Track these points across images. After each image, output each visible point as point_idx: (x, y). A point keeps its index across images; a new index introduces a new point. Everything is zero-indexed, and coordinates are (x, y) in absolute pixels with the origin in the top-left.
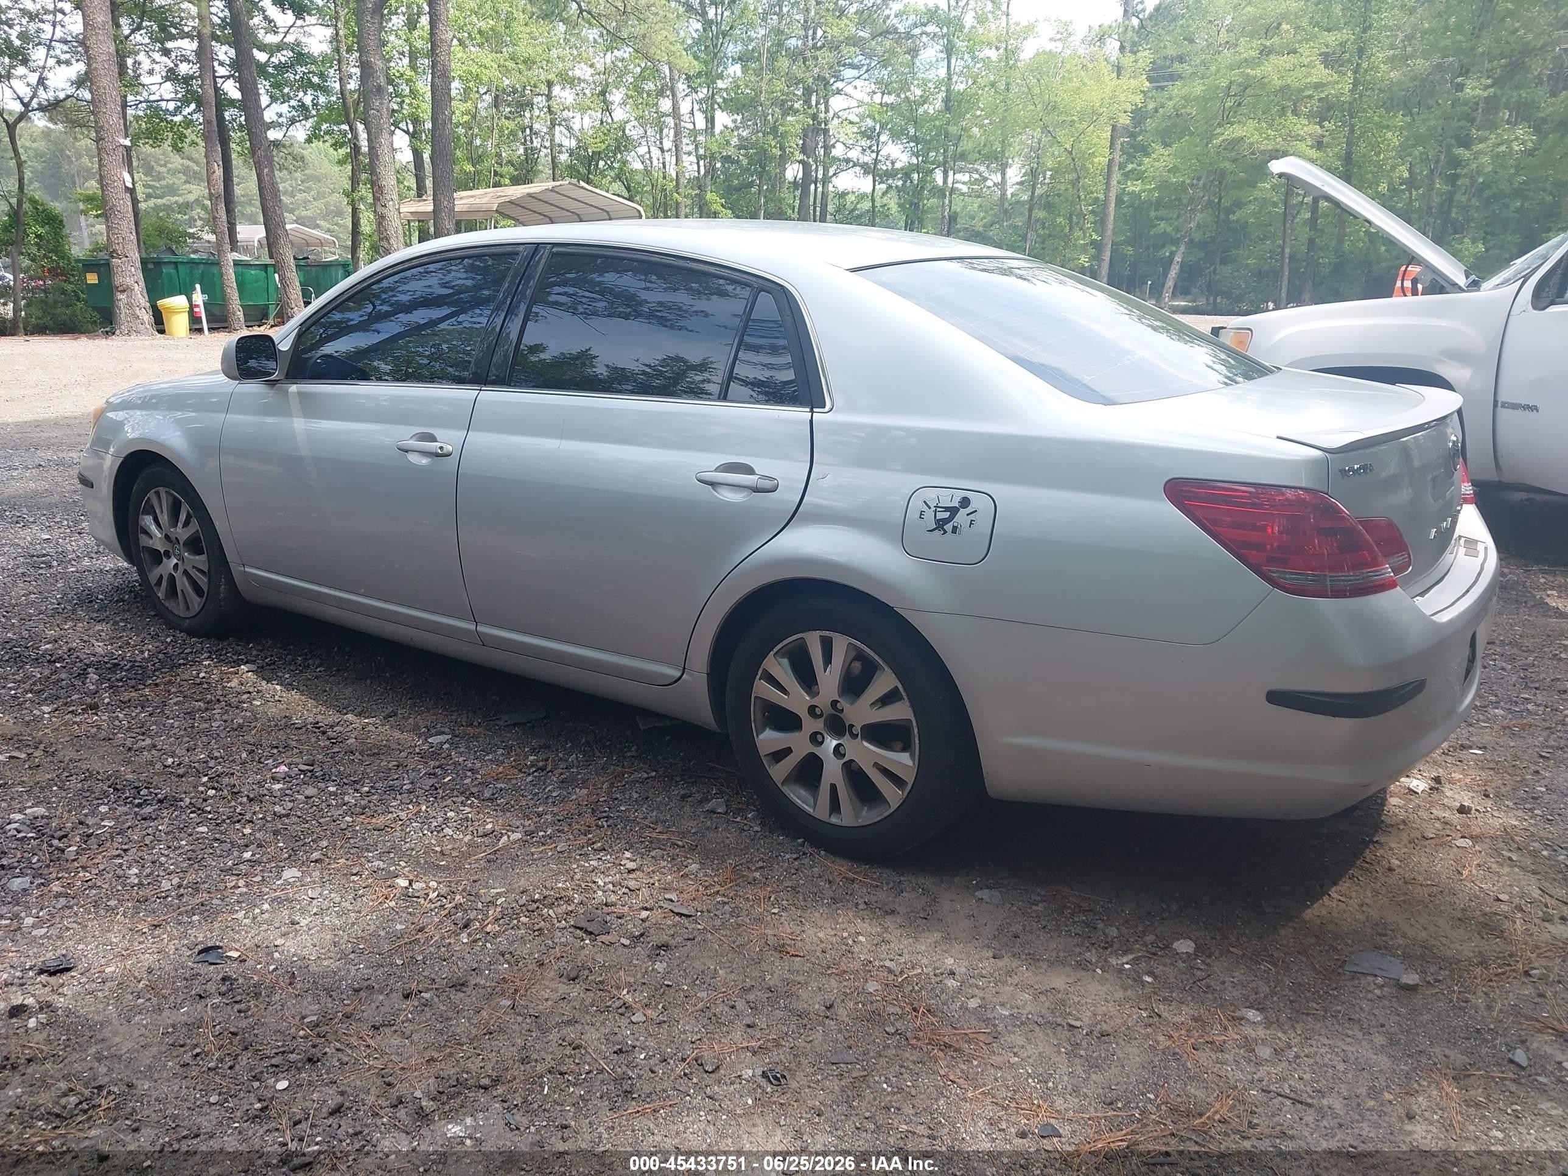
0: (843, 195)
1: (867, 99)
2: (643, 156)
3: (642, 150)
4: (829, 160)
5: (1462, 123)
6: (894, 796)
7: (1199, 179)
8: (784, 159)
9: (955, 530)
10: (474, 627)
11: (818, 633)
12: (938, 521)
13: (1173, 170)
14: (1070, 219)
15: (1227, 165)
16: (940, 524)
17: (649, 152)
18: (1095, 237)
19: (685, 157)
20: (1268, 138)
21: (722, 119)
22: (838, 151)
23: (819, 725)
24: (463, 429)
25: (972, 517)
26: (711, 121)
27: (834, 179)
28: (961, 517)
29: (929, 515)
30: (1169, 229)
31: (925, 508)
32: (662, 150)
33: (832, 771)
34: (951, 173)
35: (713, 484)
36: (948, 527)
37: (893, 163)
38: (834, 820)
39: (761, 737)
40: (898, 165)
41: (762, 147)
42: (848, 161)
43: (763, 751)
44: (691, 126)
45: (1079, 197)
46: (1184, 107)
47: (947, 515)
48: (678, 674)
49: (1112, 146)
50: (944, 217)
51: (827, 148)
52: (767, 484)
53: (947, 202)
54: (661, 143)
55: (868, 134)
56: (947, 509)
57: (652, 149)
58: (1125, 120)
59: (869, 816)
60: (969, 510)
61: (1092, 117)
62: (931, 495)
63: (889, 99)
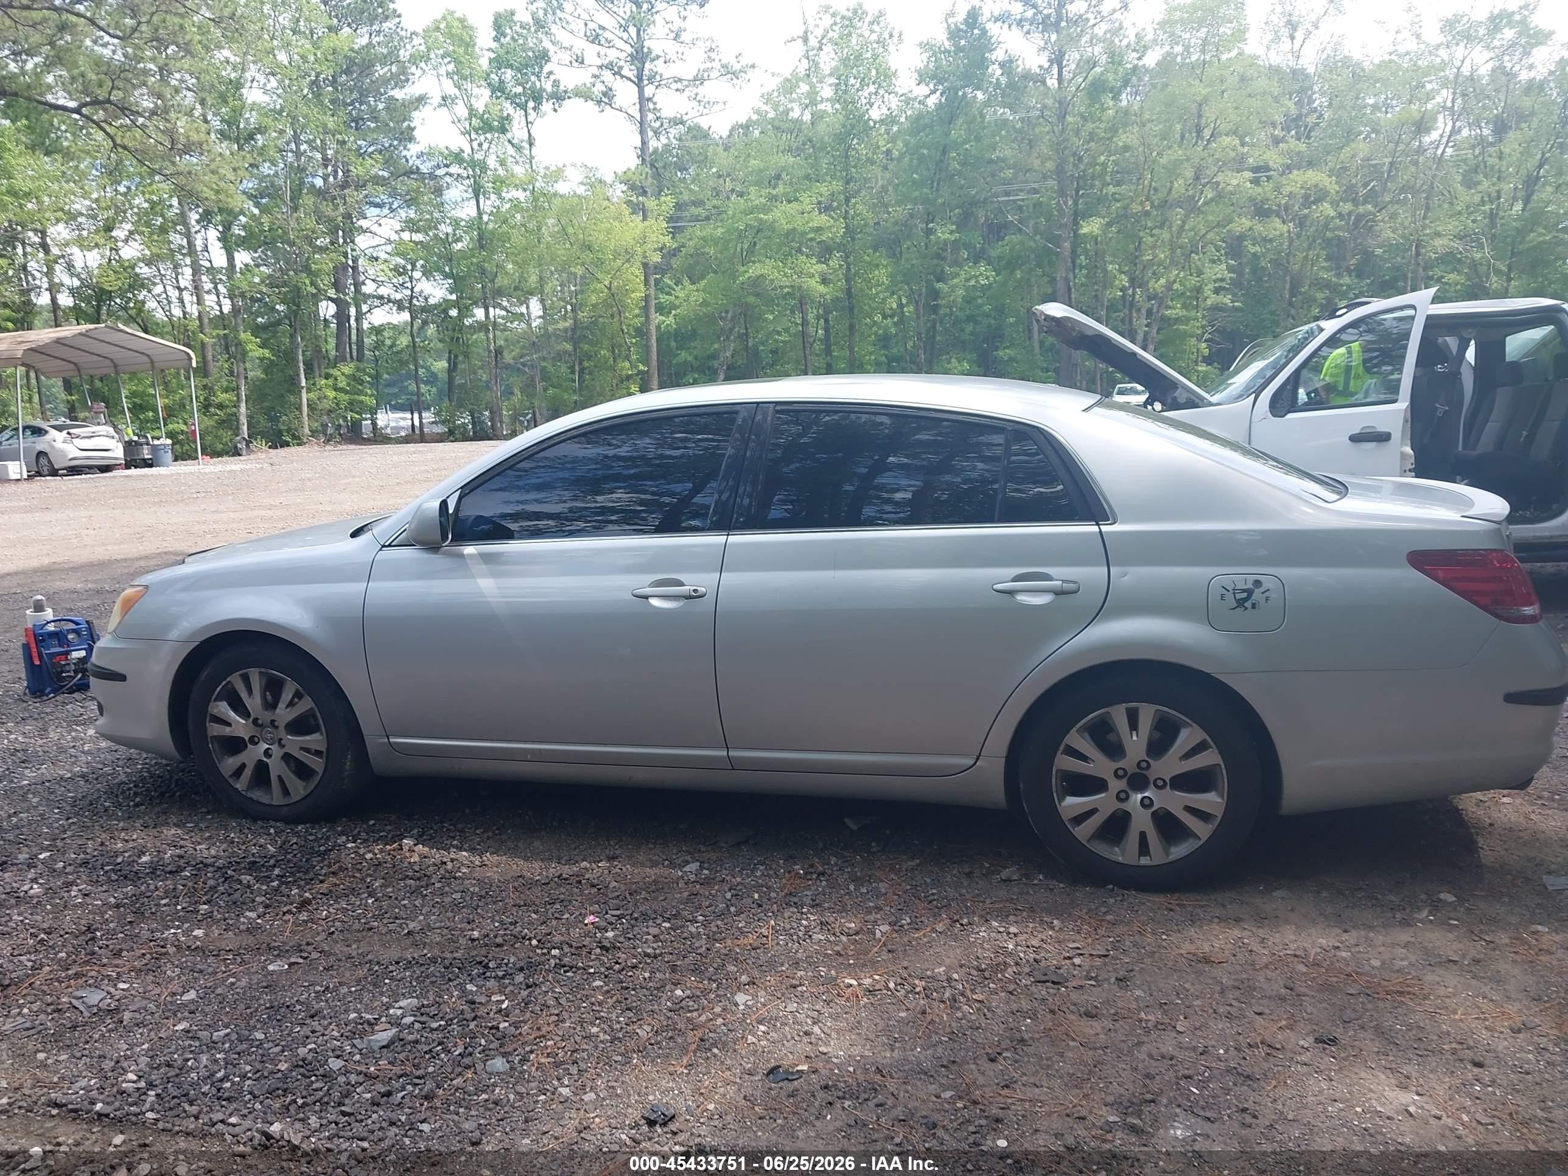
0: (378, 330)
1: (394, 237)
2: (159, 295)
3: (159, 289)
4: (360, 298)
5: (935, 261)
6: (1203, 831)
7: (727, 312)
8: (316, 298)
9: (1254, 606)
10: (725, 753)
11: (1123, 707)
12: (1238, 601)
13: (705, 303)
14: (613, 352)
15: (751, 299)
16: (1241, 603)
17: (165, 292)
18: (641, 367)
19: (206, 297)
20: (785, 275)
21: (242, 257)
22: (369, 288)
23: (1122, 784)
24: (714, 571)
25: (1267, 594)
26: (231, 259)
27: (368, 315)
28: (1257, 595)
29: (1229, 596)
30: (690, 358)
31: (1225, 592)
32: (179, 288)
33: (1141, 821)
34: (491, 309)
35: (1011, 593)
36: (1248, 604)
37: (426, 299)
38: (1144, 861)
39: (1063, 804)
40: (432, 301)
41: (296, 286)
42: (381, 297)
43: (1066, 816)
44: (208, 265)
45: (622, 330)
46: (704, 247)
47: (1245, 595)
48: (972, 762)
49: (646, 282)
50: (490, 351)
51: (357, 285)
52: (1072, 586)
53: (491, 336)
54: (178, 282)
55: (399, 271)
56: (1244, 591)
57: (168, 288)
58: (656, 258)
59: (1180, 851)
60: (1262, 589)
61: (628, 255)
62: (1227, 581)
63: (418, 237)
